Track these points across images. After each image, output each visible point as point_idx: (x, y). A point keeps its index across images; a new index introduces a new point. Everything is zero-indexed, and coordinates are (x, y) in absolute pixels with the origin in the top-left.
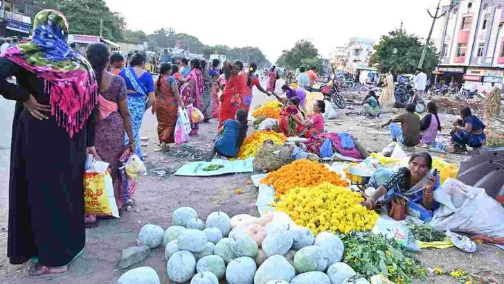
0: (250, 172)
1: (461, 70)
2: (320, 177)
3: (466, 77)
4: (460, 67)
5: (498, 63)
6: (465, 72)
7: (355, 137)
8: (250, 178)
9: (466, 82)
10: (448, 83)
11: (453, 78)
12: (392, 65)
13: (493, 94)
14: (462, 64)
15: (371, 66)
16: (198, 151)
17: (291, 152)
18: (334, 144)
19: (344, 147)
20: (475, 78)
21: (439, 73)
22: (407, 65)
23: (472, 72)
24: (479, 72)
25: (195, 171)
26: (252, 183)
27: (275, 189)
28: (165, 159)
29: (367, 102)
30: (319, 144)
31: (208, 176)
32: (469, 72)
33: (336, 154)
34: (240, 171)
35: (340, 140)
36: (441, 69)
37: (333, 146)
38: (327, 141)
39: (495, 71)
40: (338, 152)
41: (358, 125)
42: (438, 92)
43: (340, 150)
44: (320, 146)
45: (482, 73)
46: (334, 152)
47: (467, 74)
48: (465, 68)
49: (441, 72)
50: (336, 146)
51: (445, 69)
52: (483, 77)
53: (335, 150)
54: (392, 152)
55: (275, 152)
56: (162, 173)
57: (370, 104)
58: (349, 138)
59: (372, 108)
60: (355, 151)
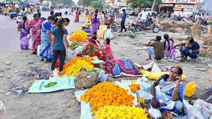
0: (74, 89)
1: (172, 5)
2: (118, 96)
3: (175, 9)
4: (172, 3)
5: (190, 1)
6: (174, 6)
7: (132, 62)
8: (74, 94)
9: (175, 11)
10: (165, 12)
11: (168, 9)
12: (138, 4)
13: (197, 25)
14: (173, 2)
15: (127, 5)
16: (40, 70)
17: (98, 75)
18: (121, 67)
19: (127, 69)
20: (179, 9)
21: (161, 7)
22: (146, 4)
23: (177, 6)
24: (181, 6)
25: (40, 89)
26: (75, 98)
27: (91, 106)
28: (21, 79)
29: (130, 30)
30: (112, 66)
31: (48, 93)
32: (176, 6)
33: (122, 73)
34: (67, 88)
35: (124, 64)
36: (162, 5)
37: (120, 68)
38: (116, 64)
39: (189, 5)
40: (123, 71)
41: (126, 43)
42: (162, 18)
43: (124, 70)
44: (113, 68)
45: (183, 7)
46: (121, 72)
47: (175, 7)
48: (174, 4)
49: (162, 6)
50: (122, 68)
51: (164, 5)
52: (183, 8)
53: (122, 71)
54: (152, 67)
55: (88, 77)
56: (20, 92)
57: (132, 31)
58: (129, 63)
59: (133, 33)
60: (133, 71)
